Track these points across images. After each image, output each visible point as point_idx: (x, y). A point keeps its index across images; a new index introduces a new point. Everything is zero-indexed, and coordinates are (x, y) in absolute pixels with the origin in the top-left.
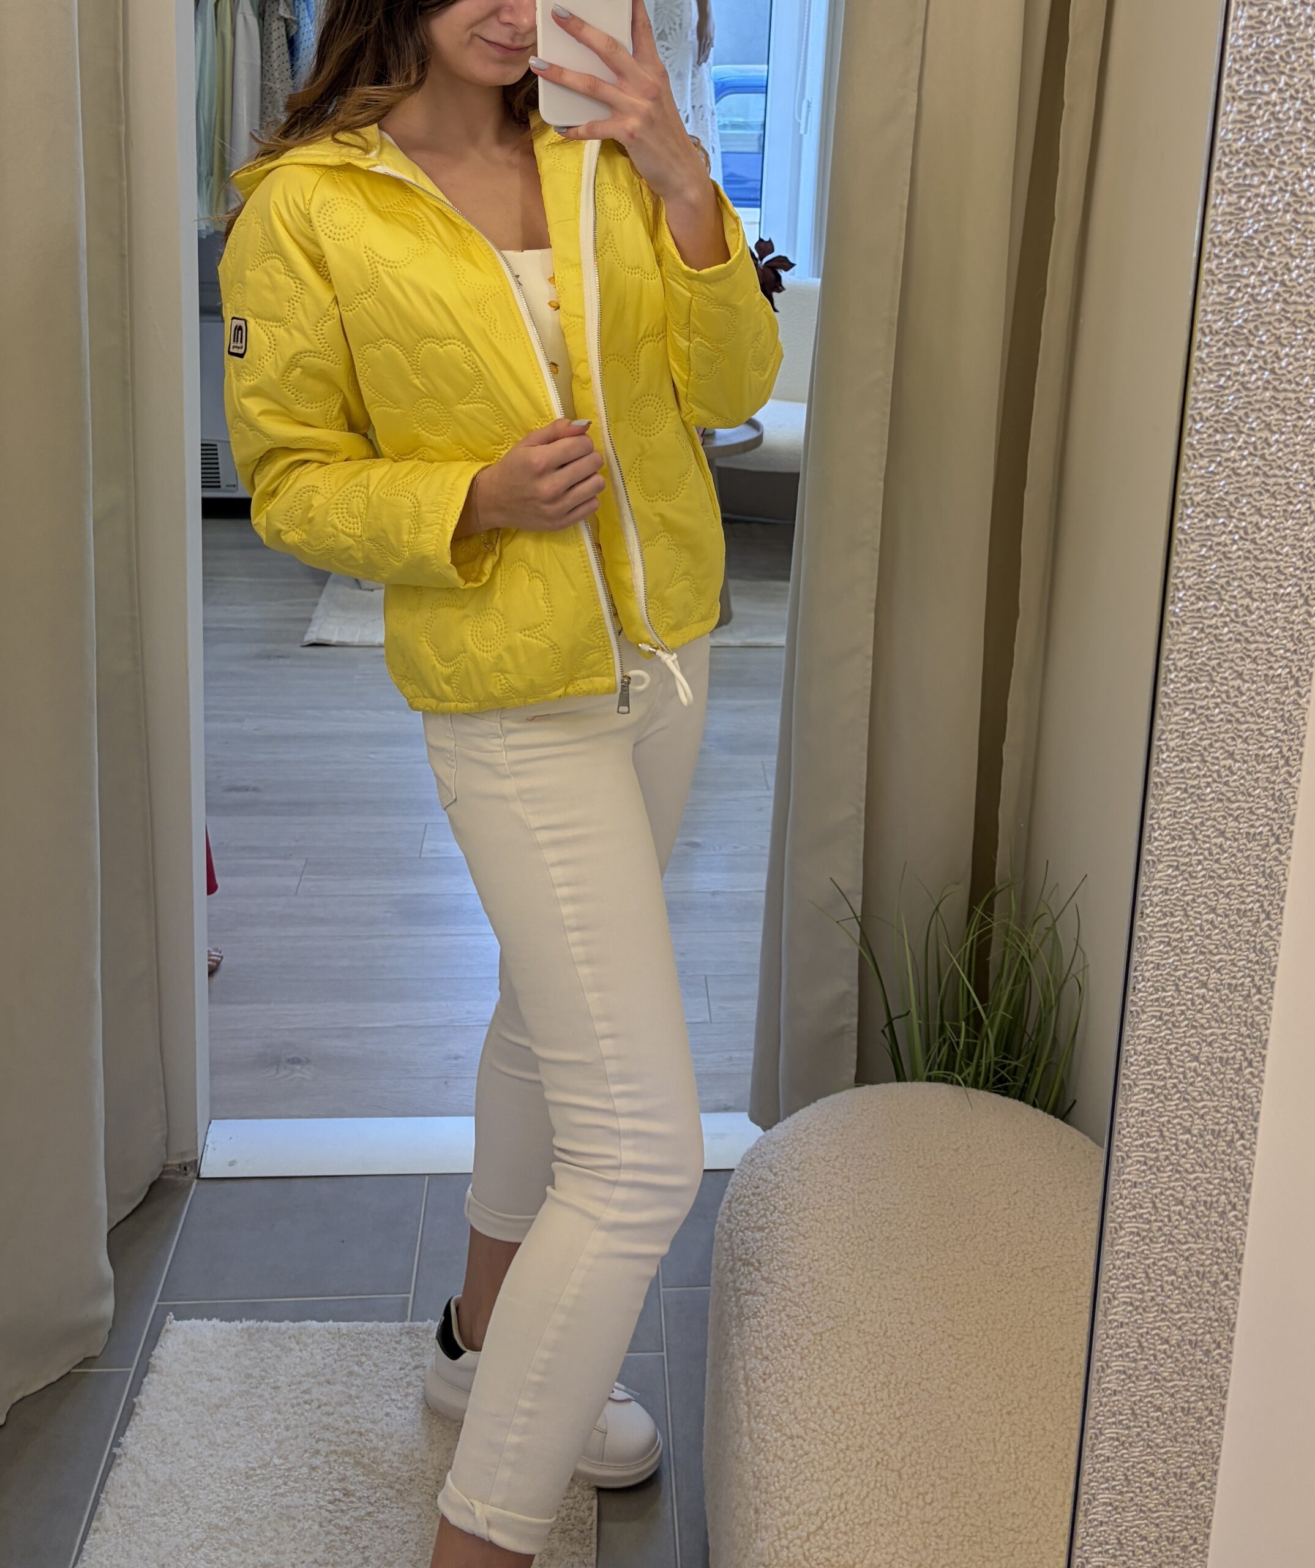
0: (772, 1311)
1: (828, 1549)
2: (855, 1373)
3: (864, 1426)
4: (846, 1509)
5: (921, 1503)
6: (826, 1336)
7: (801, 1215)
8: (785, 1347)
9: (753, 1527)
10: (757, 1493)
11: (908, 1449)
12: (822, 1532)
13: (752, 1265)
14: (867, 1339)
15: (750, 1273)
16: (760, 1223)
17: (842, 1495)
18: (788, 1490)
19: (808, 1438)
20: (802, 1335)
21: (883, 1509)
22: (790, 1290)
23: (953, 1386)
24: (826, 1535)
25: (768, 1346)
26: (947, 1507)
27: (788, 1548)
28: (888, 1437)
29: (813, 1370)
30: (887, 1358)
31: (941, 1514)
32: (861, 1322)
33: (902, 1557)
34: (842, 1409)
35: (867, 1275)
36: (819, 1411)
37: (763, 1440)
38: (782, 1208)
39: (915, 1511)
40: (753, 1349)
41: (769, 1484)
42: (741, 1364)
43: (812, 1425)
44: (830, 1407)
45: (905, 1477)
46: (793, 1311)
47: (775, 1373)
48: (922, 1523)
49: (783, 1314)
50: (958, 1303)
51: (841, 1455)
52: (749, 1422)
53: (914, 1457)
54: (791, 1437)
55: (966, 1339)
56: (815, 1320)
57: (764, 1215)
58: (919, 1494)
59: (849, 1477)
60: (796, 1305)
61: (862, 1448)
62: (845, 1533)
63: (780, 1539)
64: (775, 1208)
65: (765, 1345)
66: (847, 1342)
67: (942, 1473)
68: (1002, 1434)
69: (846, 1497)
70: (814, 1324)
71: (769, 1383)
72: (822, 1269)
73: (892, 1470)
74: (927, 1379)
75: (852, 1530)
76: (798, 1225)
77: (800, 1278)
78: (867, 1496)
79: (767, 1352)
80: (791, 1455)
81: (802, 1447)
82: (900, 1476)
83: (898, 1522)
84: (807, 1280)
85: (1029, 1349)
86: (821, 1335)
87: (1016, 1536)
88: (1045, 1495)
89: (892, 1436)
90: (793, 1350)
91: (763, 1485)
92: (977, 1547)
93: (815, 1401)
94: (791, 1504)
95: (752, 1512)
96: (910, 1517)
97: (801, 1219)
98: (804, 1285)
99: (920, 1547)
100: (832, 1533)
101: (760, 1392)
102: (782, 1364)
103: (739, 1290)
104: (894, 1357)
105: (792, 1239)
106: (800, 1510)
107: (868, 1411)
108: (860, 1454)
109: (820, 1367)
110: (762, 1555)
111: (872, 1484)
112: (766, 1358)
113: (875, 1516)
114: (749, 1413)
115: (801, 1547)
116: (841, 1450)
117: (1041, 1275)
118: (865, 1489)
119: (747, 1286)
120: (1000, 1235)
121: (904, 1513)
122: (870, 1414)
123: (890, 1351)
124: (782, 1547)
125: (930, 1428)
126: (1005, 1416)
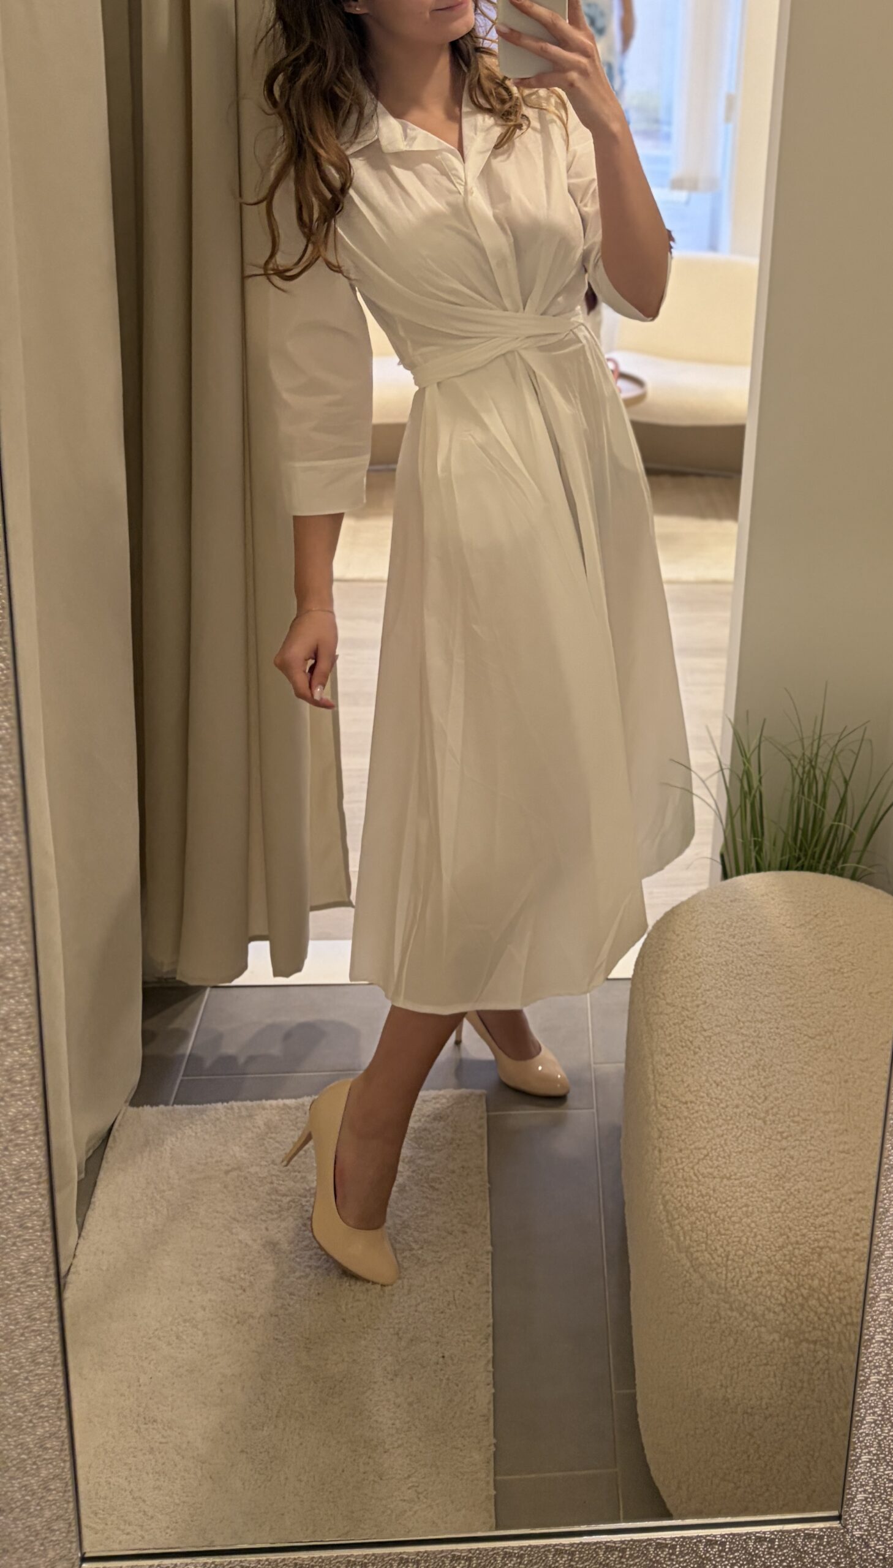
0: (674, 1024)
1: (711, 1167)
2: (734, 1060)
3: (740, 1092)
4: (726, 1144)
5: (779, 1137)
6: (714, 1038)
7: (697, 960)
8: (682, 1047)
9: (657, 1161)
10: (661, 1140)
11: (772, 1105)
12: (708, 1158)
13: (658, 996)
14: (744, 1038)
15: (657, 1002)
16: (665, 968)
17: (722, 1136)
18: (683, 1137)
19: (698, 1102)
20: (697, 1037)
21: (752, 1142)
22: (687, 1010)
23: (806, 1067)
24: (711, 1160)
25: (670, 1047)
26: (798, 1140)
27: (683, 1169)
28: (756, 1098)
29: (703, 1060)
30: (758, 1050)
31: (793, 1144)
32: (741, 1028)
33: (764, 1171)
34: (724, 1083)
35: (746, 998)
36: (707, 1085)
37: (665, 1107)
38: (682, 957)
39: (777, 1143)
40: (659, 1049)
41: (670, 1134)
42: (650, 1060)
43: (702, 1094)
44: (715, 1082)
45: (769, 1123)
46: (689, 1023)
47: (676, 1062)
48: (780, 1149)
49: (682, 1026)
50: (813, 1014)
51: (723, 1111)
52: (655, 1095)
53: (775, 1110)
54: (686, 1103)
55: (818, 1038)
56: (705, 1026)
57: (669, 962)
58: (778, 1132)
59: (728, 1124)
60: (692, 1019)
61: (737, 1106)
62: (724, 1157)
63: (677, 1164)
64: (677, 958)
65: (668, 1046)
66: (728, 1042)
67: (796, 1119)
68: (840, 1095)
69: (725, 1137)
70: (705, 1030)
71: (670, 1069)
72: (711, 996)
73: (759, 1119)
74: (788, 1063)
75: (729, 1156)
76: (694, 968)
77: (696, 1003)
78: (741, 1135)
79: (669, 1051)
80: (686, 1114)
81: (693, 1109)
82: (765, 1122)
83: (763, 1150)
84: (700, 1002)
85: (863, 1042)
86: (710, 1037)
87: (847, 1156)
88: (869, 1132)
89: (760, 1098)
90: (689, 1048)
91: (665, 1134)
92: (818, 1164)
93: (704, 1078)
94: (686, 1143)
95: (656, 1152)
96: (771, 1146)
97: (698, 964)
98: (698, 1006)
99: (778, 1164)
100: (714, 1158)
101: (663, 1075)
102: (678, 1057)
103: (648, 1013)
104: (763, 1050)
105: (690, 977)
106: (693, 1147)
107: (743, 1083)
108: (735, 1110)
109: (708, 1058)
110: (664, 1177)
111: (745, 1128)
112: (668, 1055)
113: (745, 1146)
114: (656, 1090)
115: (693, 1168)
116: (723, 1108)
117: (875, 996)
118: (740, 1132)
119: (654, 1010)
120: (845, 970)
121: (767, 1144)
122: (744, 1086)
123: (760, 1046)
124: (679, 1170)
125: (788, 1092)
126: (843, 1083)
